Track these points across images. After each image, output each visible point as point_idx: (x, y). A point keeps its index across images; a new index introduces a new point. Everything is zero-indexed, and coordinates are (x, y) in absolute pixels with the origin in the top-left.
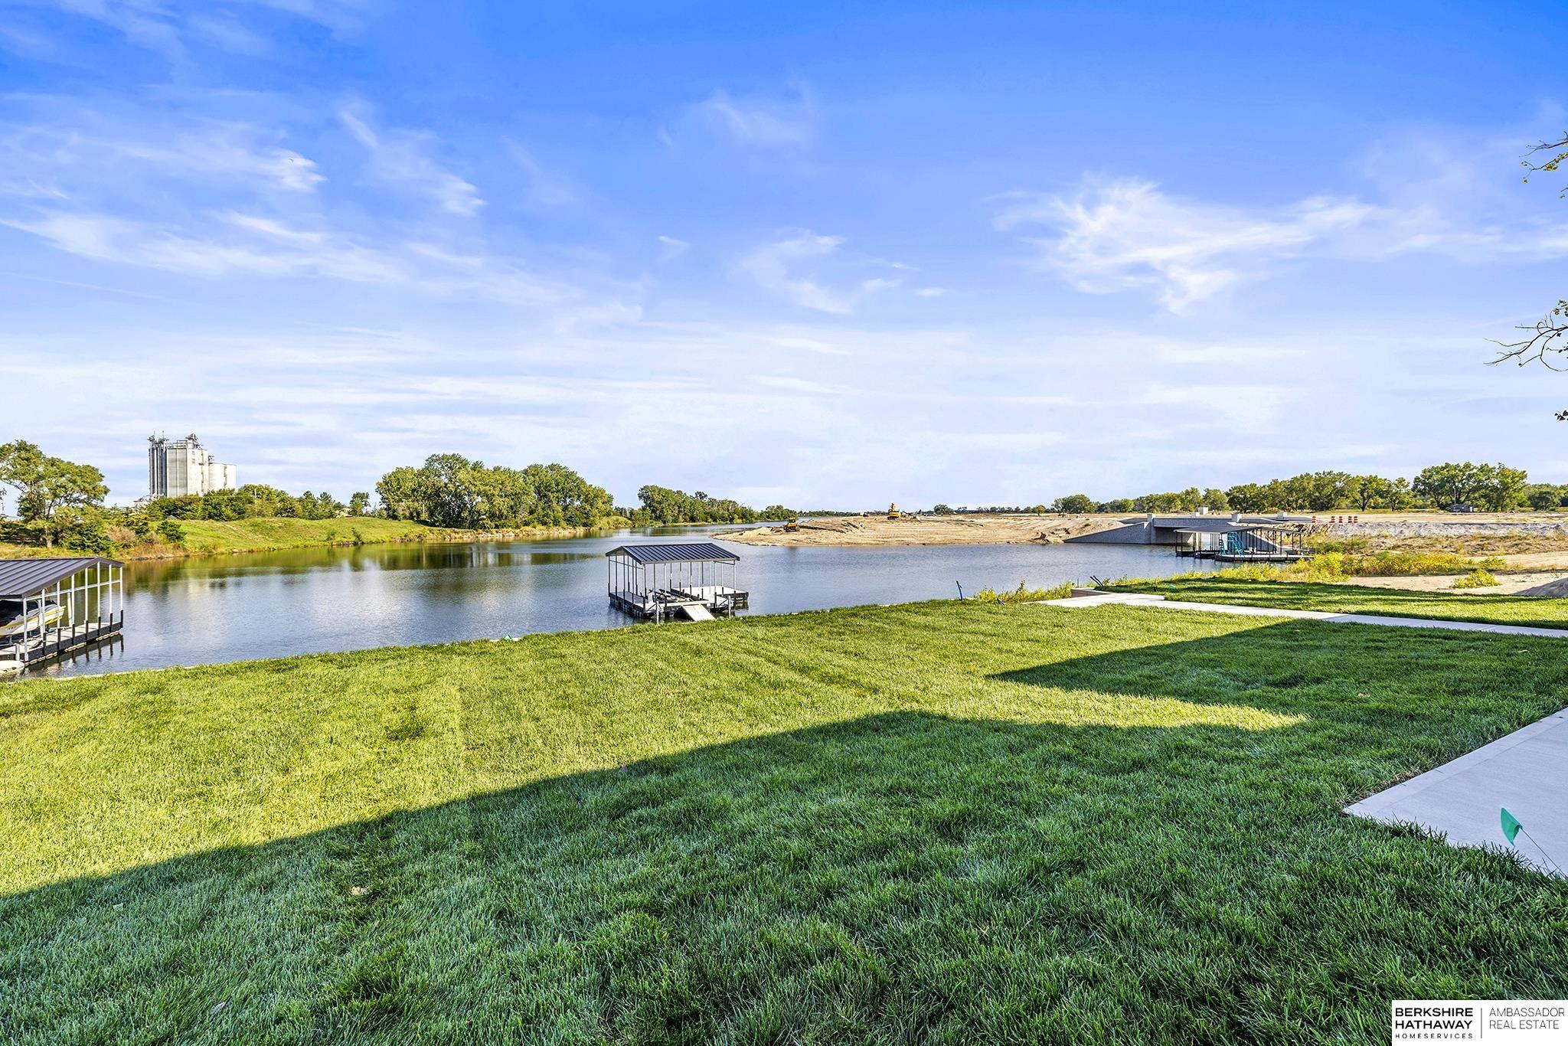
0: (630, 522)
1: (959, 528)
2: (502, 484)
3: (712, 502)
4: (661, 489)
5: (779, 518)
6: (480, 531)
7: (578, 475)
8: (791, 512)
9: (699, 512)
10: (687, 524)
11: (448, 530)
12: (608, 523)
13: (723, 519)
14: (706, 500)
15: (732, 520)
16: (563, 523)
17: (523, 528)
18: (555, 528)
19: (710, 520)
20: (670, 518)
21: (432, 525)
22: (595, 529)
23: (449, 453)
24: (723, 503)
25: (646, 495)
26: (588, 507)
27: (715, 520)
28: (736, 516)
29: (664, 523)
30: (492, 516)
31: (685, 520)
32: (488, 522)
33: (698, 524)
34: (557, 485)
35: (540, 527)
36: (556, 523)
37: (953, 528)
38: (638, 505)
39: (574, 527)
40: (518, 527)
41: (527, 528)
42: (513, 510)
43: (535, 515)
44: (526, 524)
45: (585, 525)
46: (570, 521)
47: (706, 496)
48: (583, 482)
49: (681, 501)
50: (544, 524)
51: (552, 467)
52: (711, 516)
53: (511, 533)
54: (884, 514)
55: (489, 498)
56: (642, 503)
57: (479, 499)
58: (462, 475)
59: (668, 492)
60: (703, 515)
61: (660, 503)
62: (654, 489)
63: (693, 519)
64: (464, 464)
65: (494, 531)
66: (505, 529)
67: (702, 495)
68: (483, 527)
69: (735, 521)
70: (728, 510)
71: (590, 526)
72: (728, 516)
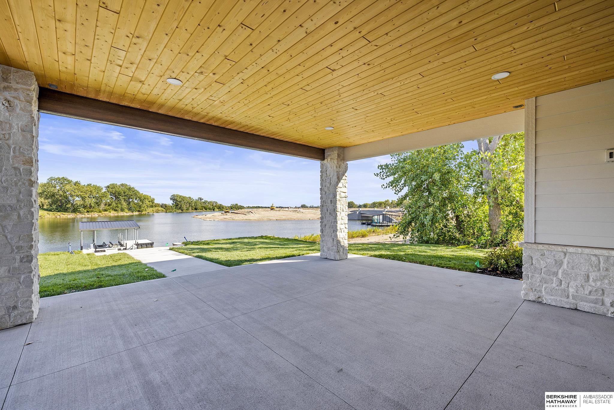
0: (165, 210)
1: (294, 213)
2: (91, 192)
3: (205, 202)
4: (181, 196)
5: (236, 209)
6: (78, 214)
7: (135, 189)
8: (242, 206)
9: (199, 206)
10: (193, 211)
11: (59, 213)
12: (153, 210)
13: (210, 209)
14: (203, 201)
15: (214, 210)
16: (126, 210)
17: (103, 212)
18: (122, 213)
19: (204, 209)
20: (185, 208)
21: (51, 211)
22: (144, 212)
23: (61, 177)
24: (211, 202)
25: (173, 198)
26: (141, 203)
27: (206, 210)
29: (182, 210)
30: (85, 207)
31: (192, 209)
32: (82, 209)
33: (198, 211)
34: (124, 193)
35: (113, 212)
36: (122, 210)
37: (291, 213)
38: (170, 203)
39: (132, 212)
40: (100, 212)
41: (105, 212)
42: (98, 204)
43: (111, 207)
44: (106, 210)
45: (139, 211)
46: (130, 209)
47: (203, 199)
48: (138, 192)
49: (190, 201)
50: (115, 210)
51: (122, 185)
52: (204, 208)
53: (96, 215)
54: (269, 208)
55: (83, 199)
56: (172, 202)
57: (77, 199)
58: (68, 187)
59: (184, 197)
60: (201, 208)
61: (180, 202)
62: (177, 196)
63: (196, 209)
64: (69, 182)
65: (86, 214)
66: (93, 213)
67: (201, 199)
68: (80, 212)
69: (215, 210)
70: (213, 205)
71: (142, 211)
72: (212, 208)
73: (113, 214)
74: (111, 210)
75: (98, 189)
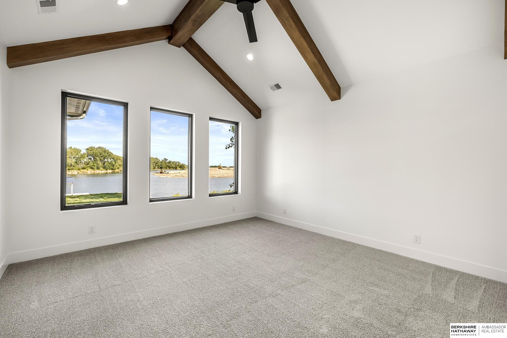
3: (170, 162)
7: (110, 151)
9: (164, 165)
13: (173, 168)
16: (101, 168)
18: (98, 170)
19: (168, 168)
22: (117, 170)
26: (114, 163)
27: (170, 168)
28: (178, 167)
34: (100, 154)
35: (90, 170)
36: (98, 168)
39: (106, 170)
40: (79, 170)
41: (84, 170)
43: (89, 165)
44: (84, 168)
45: (112, 169)
46: (104, 168)
47: (167, 160)
48: (112, 154)
50: (92, 168)
51: (99, 148)
53: (76, 172)
66: (73, 170)
69: (177, 169)
70: (176, 165)
71: (115, 169)
72: (175, 167)
73: (90, 171)
74: (88, 169)
75: (78, 151)
